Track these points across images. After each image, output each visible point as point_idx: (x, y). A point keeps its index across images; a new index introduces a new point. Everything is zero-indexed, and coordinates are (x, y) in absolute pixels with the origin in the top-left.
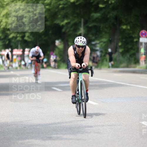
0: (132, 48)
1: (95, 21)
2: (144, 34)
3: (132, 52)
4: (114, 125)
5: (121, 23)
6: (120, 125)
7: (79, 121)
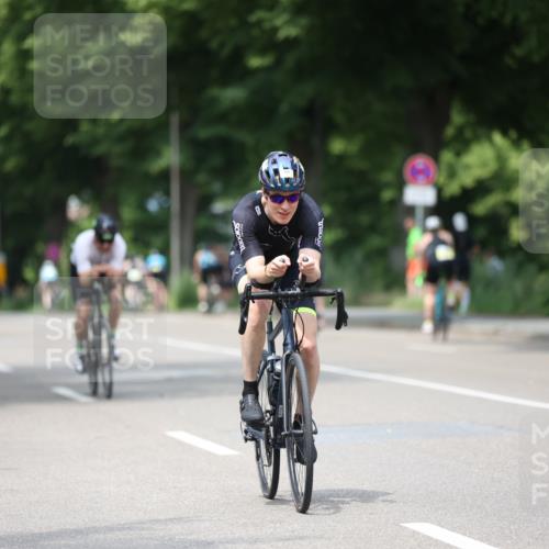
0: (373, 228)
1: (223, 118)
2: (420, 172)
3: (375, 241)
4: (301, 538)
5: (330, 129)
6: (321, 537)
7: (158, 521)
